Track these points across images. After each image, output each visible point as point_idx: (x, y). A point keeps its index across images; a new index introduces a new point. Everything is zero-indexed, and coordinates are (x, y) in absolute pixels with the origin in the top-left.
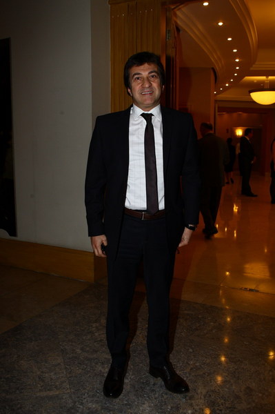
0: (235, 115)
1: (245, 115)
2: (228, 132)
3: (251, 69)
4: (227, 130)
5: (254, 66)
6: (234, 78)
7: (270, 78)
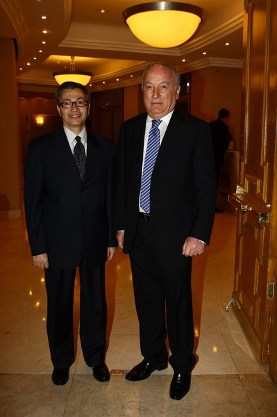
0: (34, 100)
1: (46, 100)
2: (27, 120)
3: (60, 45)
4: (27, 117)
5: (63, 42)
6: (38, 55)
7: (77, 59)
